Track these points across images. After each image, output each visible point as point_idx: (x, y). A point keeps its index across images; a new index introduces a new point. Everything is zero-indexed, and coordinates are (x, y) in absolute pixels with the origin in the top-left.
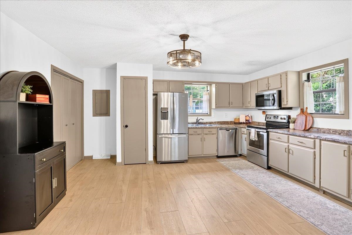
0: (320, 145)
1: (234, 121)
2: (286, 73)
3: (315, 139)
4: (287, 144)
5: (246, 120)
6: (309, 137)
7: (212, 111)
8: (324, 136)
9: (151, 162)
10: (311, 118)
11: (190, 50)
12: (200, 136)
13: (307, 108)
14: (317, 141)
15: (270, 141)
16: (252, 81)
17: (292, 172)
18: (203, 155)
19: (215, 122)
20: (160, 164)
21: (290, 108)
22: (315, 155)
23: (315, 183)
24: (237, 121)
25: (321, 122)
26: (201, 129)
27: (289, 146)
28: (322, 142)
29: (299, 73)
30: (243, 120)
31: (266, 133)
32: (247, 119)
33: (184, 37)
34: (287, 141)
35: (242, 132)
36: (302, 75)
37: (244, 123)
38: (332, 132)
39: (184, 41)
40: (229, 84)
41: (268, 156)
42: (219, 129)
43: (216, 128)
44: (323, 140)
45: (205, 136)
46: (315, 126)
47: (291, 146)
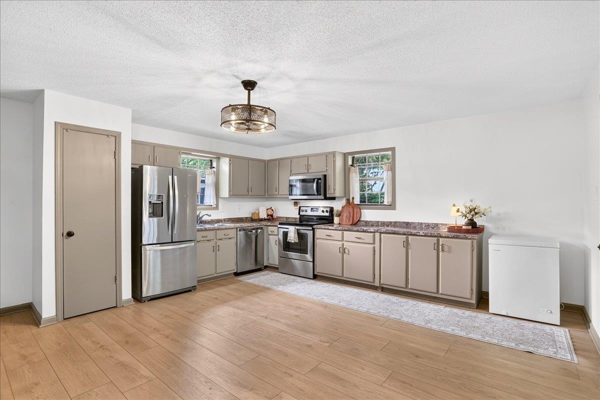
0: (380, 239)
1: (251, 216)
2: (334, 154)
3: (375, 232)
4: (341, 243)
5: (268, 215)
6: (369, 231)
7: (220, 201)
8: (383, 229)
9: (127, 301)
10: (358, 210)
11: (269, 109)
12: (212, 243)
13: (353, 198)
14: (377, 235)
15: (317, 242)
16: (281, 159)
17: (347, 275)
18: (216, 275)
19: (224, 219)
20: (148, 301)
21: (334, 198)
22: (375, 251)
23: (374, 282)
24: (256, 218)
25: (369, 215)
26: (213, 232)
27: (343, 244)
28: (382, 235)
29: (345, 155)
30: (263, 215)
31: (312, 231)
32: (269, 213)
33: (249, 85)
34: (340, 239)
35: (270, 233)
36: (348, 158)
37: (265, 219)
38: (380, 224)
39: (249, 91)
40: (249, 159)
41: (313, 262)
42: (238, 229)
43: (233, 228)
44: (383, 233)
45: (219, 242)
46: (362, 219)
47: (345, 244)
